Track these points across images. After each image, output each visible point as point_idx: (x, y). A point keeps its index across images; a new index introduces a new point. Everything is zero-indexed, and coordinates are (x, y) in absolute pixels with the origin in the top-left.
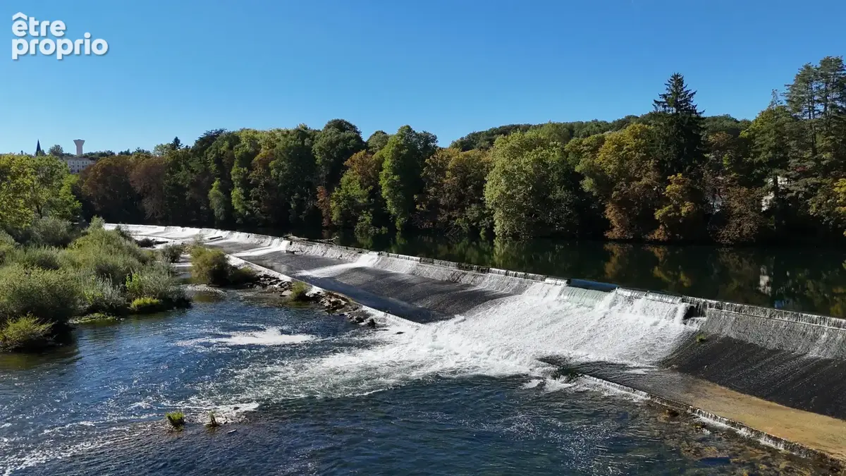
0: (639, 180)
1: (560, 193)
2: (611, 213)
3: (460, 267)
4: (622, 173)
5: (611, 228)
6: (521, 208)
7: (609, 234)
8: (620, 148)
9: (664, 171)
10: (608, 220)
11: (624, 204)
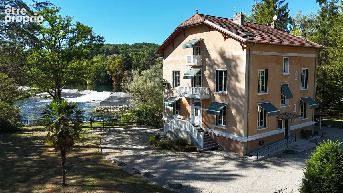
0: (119, 72)
1: (102, 74)
2: (113, 79)
3: (78, 90)
4: (115, 70)
5: (113, 82)
6: (93, 78)
7: (113, 84)
8: (115, 65)
9: (124, 70)
10: (113, 81)
11: (116, 77)
